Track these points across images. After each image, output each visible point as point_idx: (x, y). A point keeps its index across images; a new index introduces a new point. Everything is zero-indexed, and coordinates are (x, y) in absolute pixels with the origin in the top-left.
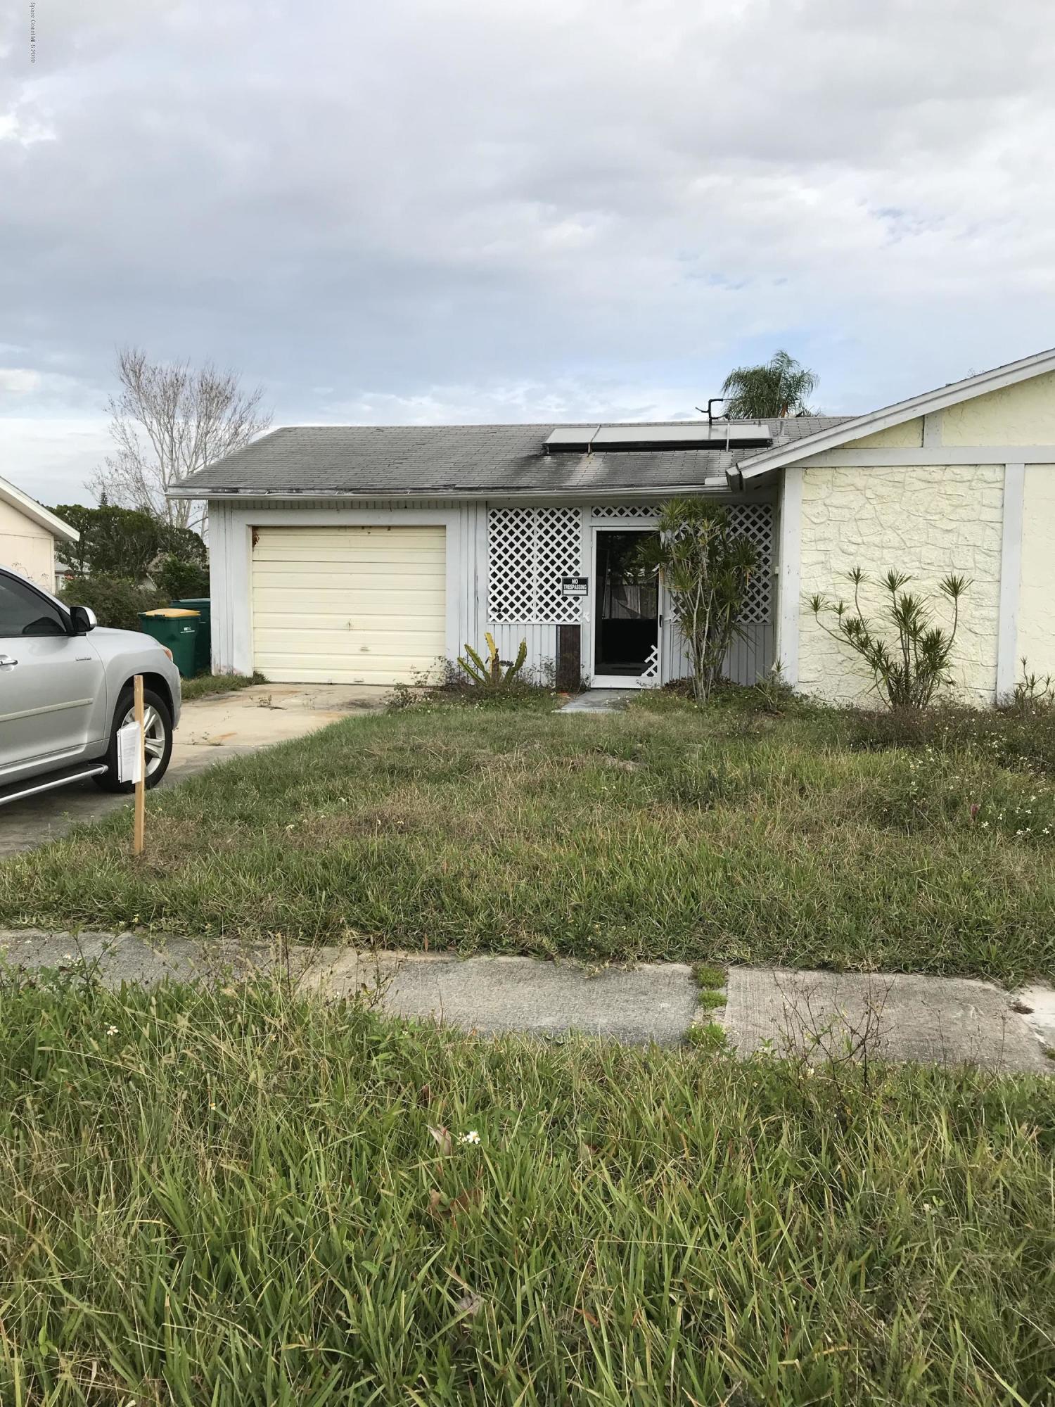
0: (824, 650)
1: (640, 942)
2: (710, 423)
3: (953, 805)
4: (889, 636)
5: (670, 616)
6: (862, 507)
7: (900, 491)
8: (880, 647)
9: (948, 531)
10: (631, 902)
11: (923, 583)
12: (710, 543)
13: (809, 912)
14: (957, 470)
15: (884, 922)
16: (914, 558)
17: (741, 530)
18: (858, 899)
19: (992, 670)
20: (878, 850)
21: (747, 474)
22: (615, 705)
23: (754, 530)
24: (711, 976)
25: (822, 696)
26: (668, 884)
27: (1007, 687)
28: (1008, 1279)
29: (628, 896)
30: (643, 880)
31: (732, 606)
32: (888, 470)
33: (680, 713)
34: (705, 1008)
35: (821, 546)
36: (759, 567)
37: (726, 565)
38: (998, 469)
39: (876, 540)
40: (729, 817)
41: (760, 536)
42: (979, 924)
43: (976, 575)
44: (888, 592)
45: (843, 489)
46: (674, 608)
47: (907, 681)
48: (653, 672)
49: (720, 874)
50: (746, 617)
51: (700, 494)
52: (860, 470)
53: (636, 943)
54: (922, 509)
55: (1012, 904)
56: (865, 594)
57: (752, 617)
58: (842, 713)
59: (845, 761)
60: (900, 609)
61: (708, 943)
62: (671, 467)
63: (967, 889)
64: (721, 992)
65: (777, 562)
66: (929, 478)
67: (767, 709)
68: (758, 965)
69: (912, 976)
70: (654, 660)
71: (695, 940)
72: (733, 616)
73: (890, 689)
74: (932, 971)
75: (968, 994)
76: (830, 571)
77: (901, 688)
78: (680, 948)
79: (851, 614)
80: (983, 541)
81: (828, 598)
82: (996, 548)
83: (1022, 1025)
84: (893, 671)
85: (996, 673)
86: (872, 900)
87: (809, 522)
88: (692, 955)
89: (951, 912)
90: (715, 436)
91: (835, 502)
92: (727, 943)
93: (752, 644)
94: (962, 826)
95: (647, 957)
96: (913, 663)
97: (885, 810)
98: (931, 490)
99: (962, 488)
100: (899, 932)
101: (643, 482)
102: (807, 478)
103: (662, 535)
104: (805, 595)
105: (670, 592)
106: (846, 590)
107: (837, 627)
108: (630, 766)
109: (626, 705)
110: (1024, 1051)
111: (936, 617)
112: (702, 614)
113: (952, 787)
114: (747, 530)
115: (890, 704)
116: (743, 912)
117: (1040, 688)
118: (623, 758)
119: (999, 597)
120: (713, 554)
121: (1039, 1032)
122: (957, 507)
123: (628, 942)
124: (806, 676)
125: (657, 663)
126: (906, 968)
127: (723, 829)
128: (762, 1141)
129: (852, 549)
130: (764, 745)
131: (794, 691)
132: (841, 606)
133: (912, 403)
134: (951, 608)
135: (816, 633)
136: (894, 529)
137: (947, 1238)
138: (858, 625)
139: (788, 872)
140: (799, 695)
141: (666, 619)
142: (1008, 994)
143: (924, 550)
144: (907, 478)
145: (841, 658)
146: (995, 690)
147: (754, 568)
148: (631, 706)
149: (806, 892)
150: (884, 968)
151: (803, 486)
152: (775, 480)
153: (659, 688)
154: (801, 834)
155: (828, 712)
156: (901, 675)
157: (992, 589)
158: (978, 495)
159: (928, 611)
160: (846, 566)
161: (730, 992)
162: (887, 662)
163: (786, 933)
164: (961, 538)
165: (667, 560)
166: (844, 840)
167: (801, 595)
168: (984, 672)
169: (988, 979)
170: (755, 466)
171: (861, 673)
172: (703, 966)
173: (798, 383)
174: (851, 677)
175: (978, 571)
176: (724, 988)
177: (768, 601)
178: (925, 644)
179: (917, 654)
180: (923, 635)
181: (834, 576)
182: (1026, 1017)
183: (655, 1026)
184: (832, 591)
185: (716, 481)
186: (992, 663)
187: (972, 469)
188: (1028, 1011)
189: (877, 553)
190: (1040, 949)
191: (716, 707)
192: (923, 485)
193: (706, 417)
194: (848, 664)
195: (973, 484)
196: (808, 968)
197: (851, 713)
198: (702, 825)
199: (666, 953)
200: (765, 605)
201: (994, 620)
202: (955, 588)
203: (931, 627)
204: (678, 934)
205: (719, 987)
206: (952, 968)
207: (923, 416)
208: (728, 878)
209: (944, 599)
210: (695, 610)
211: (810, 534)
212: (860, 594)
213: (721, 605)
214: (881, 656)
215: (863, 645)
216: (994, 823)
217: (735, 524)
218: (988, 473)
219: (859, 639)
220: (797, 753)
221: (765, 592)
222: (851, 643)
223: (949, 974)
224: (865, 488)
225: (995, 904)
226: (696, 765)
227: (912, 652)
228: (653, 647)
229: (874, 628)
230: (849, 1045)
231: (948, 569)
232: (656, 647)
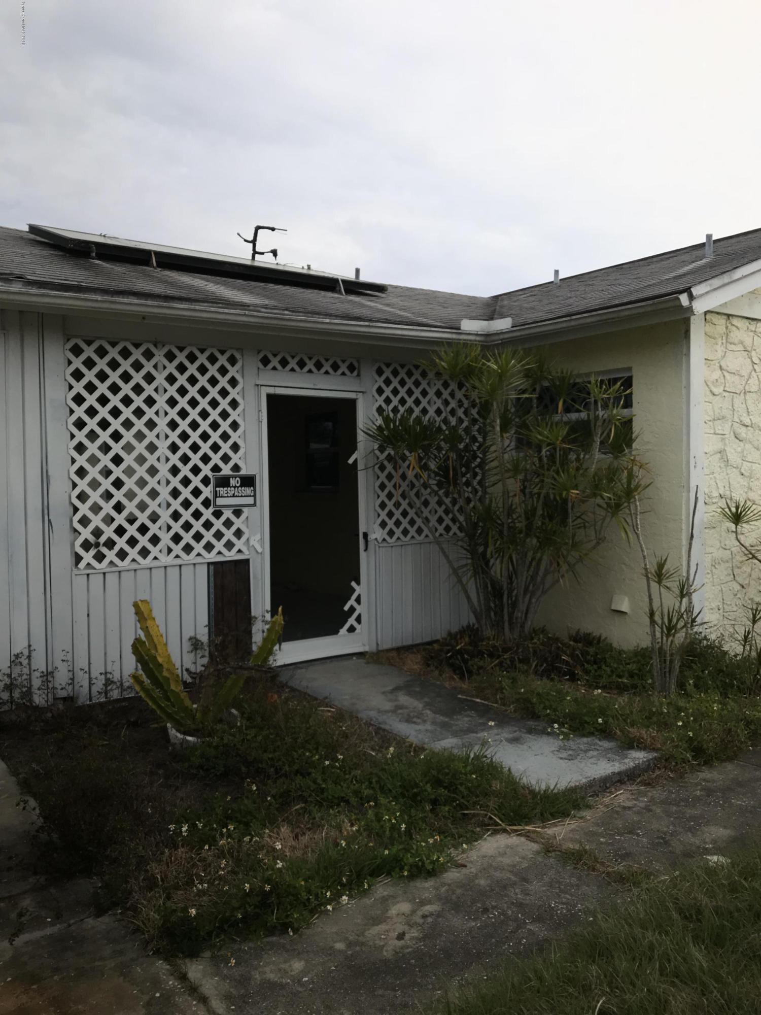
5: (375, 533)
35: (719, 428)
45: (734, 348)
48: (355, 625)
52: (748, 322)
70: (355, 605)
87: (708, 391)
91: (730, 366)
102: (707, 328)
105: (374, 495)
125: (359, 610)
129: (743, 432)
141: (371, 539)
145: (735, 587)
151: (705, 339)
153: (360, 650)
160: (737, 455)
181: (729, 470)
211: (709, 410)
228: (353, 584)
232: (358, 583)
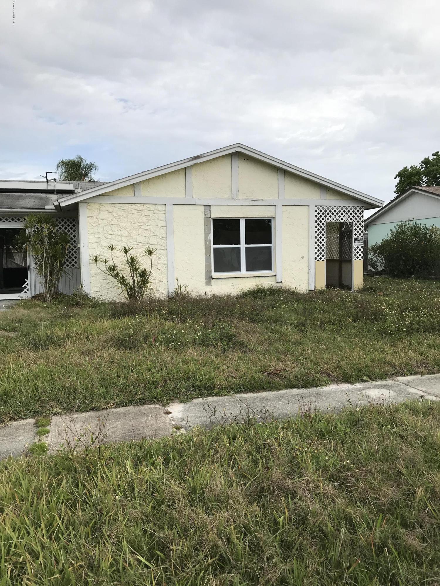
0: (101, 278)
1: (11, 413)
2: (47, 182)
3: (146, 337)
4: (126, 271)
5: (33, 266)
6: (112, 220)
7: (127, 213)
8: (123, 277)
9: (146, 230)
10: (7, 395)
11: (139, 250)
12: (49, 234)
13: (87, 388)
14: (148, 206)
15: (117, 387)
16: (134, 240)
17: (63, 228)
18: (107, 379)
19: (166, 283)
20: (117, 358)
21: (62, 205)
22: (8, 307)
23: (68, 228)
24: (44, 422)
25: (101, 297)
26: (24, 385)
27: (172, 290)
28: (147, 517)
29: (5, 393)
30: (12, 386)
31: (60, 261)
32: (121, 205)
33: (38, 309)
34: (40, 436)
35: (97, 235)
36: (72, 244)
37: (56, 243)
38: (163, 206)
39: (119, 233)
40: (54, 352)
41: (71, 231)
42: (154, 382)
43: (157, 247)
44: (124, 254)
45: (103, 212)
46: (34, 263)
47: (134, 289)
48: (27, 291)
49: (49, 377)
50: (68, 265)
51: (43, 212)
52: (110, 204)
53: (9, 413)
54: (136, 221)
55: (165, 373)
56: (115, 255)
57: (70, 265)
58: (109, 304)
59: (107, 324)
60: (130, 261)
61: (43, 407)
62: (29, 200)
63: (150, 369)
64: (48, 428)
65: (79, 242)
66: (138, 209)
67: (77, 304)
68: (65, 414)
69: (128, 407)
70: (27, 286)
71: (37, 407)
72: (61, 265)
73: (128, 293)
74: (136, 404)
75: (149, 411)
76: (101, 246)
77: (132, 292)
78: (30, 412)
79: (110, 263)
80: (160, 234)
81: (101, 257)
82: (165, 236)
83: (167, 419)
84: (129, 285)
85: (168, 284)
86: (113, 379)
87: (90, 225)
88: (36, 414)
89: (143, 379)
90: (50, 188)
91: (101, 217)
92: (51, 406)
93: (71, 278)
94: (150, 345)
95: (14, 419)
96: (136, 282)
97: (120, 342)
98: (139, 214)
99: (150, 213)
100: (123, 390)
101: (16, 207)
102: (89, 207)
103: (27, 230)
104: (91, 256)
105: (32, 256)
106: (108, 254)
107: (105, 269)
108: (12, 334)
109: (13, 307)
110: (168, 429)
111: (144, 263)
112: (46, 265)
113: (146, 330)
114: (66, 228)
115: (129, 299)
116: (58, 392)
117: (183, 289)
118: (9, 331)
119: (167, 255)
120: (50, 238)
121: (173, 420)
122: (149, 220)
123: (5, 413)
124: (94, 289)
125: (28, 287)
126: (126, 404)
127: (51, 358)
128: (54, 488)
129: (109, 236)
130: (73, 320)
131: (89, 296)
132: (106, 260)
133: (129, 178)
134: (150, 260)
135: (97, 272)
136: (126, 229)
137: (125, 507)
138: (114, 267)
139: (78, 372)
140: (92, 298)
141: (32, 267)
142: (164, 408)
143: (138, 237)
144: (129, 209)
145: (108, 281)
146: (168, 291)
147: (70, 244)
148: (15, 307)
149: (86, 379)
150: (117, 406)
151: (87, 210)
152: (75, 208)
153: (29, 298)
154: (86, 356)
155: (104, 304)
156: (132, 287)
157: (164, 252)
158: (156, 216)
159: (141, 261)
160: (107, 243)
161: (52, 427)
162: (126, 282)
163: (77, 398)
164: (151, 232)
165: (29, 241)
166: (104, 356)
167: (90, 256)
168: (163, 284)
169: (157, 403)
170: (66, 202)
171: (116, 287)
172: (40, 418)
173: (90, 167)
174: (112, 289)
175: (159, 245)
176: (49, 426)
177: (77, 259)
178: (140, 274)
179: (137, 279)
180: (139, 271)
181: (103, 248)
182: (169, 416)
183: (15, 449)
184: (103, 254)
185: (50, 207)
186: (166, 281)
187: (154, 206)
188: (170, 413)
189: (120, 238)
190: (175, 388)
191: (55, 305)
192: (136, 211)
193: (45, 180)
194: (111, 284)
195: (155, 211)
196: (86, 411)
197: (113, 303)
198: (42, 357)
199: (23, 415)
200: (75, 260)
201: (166, 264)
202: (150, 252)
203: (142, 268)
204: (29, 406)
205: (47, 426)
206: (144, 401)
207: (134, 184)
208: (52, 379)
209: (146, 257)
210: (43, 263)
211: (92, 231)
212: (114, 255)
213: (55, 260)
214: (123, 280)
215: (116, 276)
216: (161, 343)
217: (60, 226)
218: (160, 208)
219: (114, 274)
220: (87, 322)
221: (75, 255)
222: (112, 275)
223: (142, 404)
224: (113, 212)
225: (160, 374)
226: (42, 331)
227: (135, 278)
228: (26, 280)
229: (120, 269)
230: (92, 439)
231: (147, 245)
232: (28, 280)
